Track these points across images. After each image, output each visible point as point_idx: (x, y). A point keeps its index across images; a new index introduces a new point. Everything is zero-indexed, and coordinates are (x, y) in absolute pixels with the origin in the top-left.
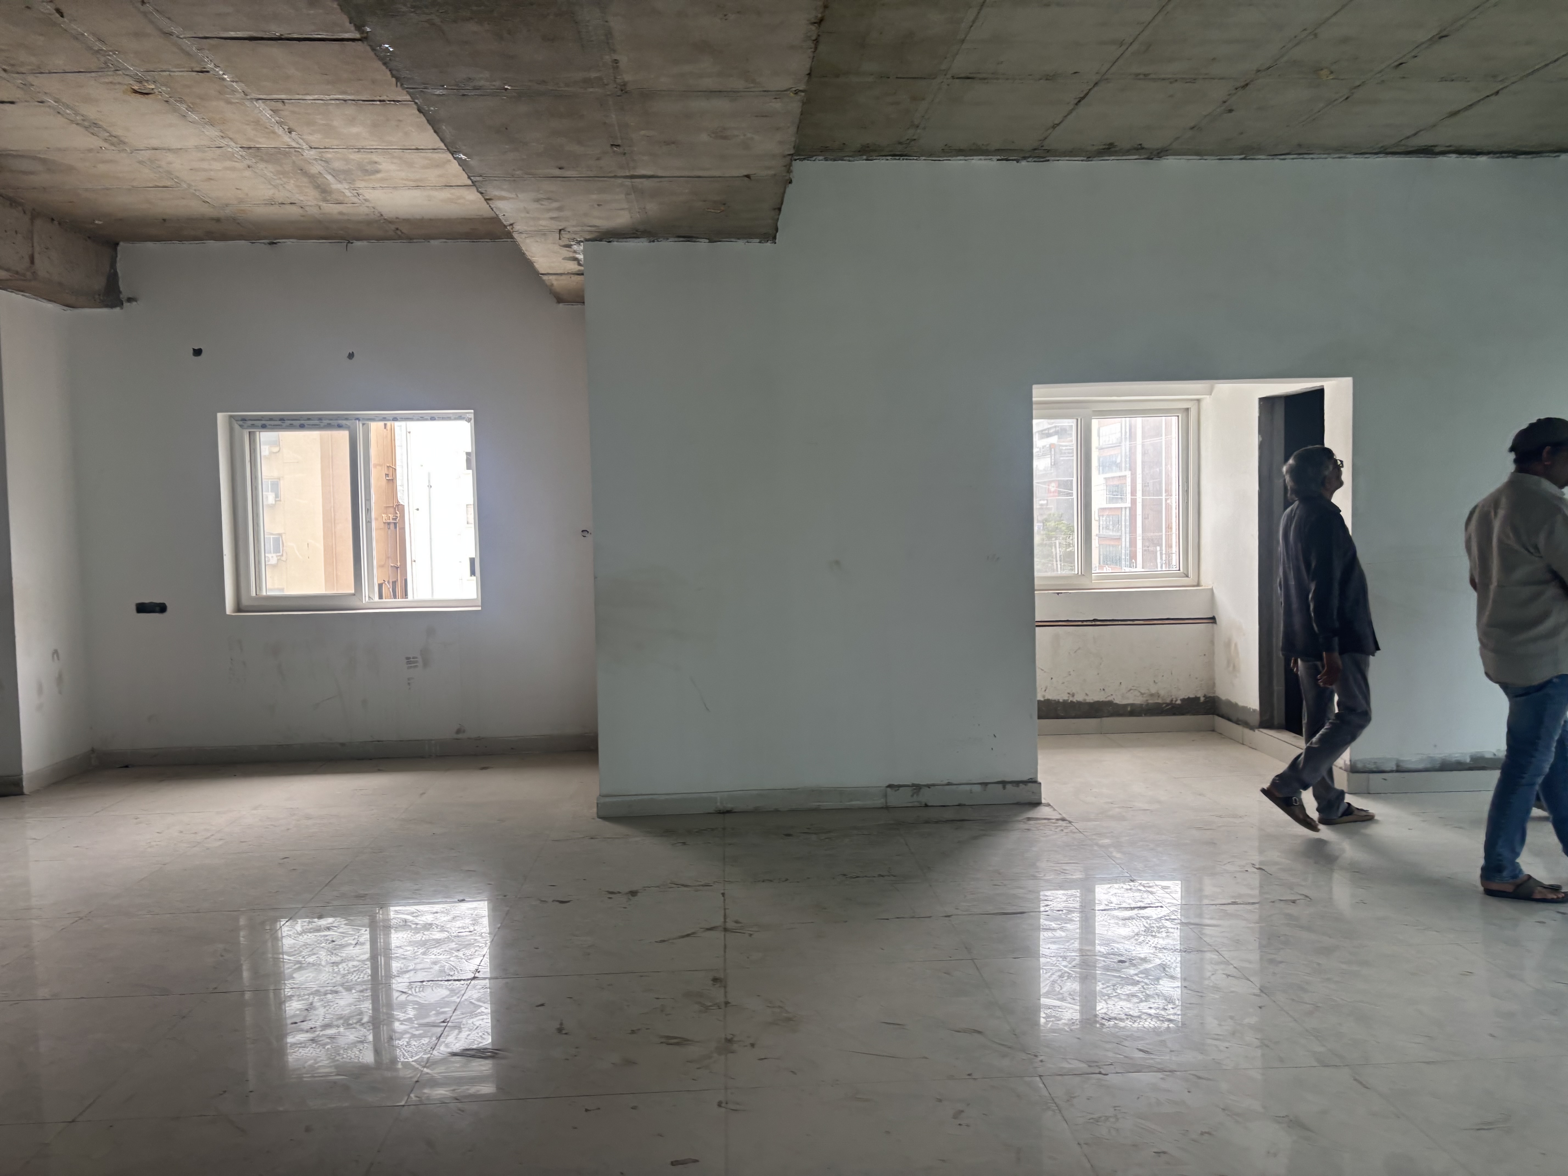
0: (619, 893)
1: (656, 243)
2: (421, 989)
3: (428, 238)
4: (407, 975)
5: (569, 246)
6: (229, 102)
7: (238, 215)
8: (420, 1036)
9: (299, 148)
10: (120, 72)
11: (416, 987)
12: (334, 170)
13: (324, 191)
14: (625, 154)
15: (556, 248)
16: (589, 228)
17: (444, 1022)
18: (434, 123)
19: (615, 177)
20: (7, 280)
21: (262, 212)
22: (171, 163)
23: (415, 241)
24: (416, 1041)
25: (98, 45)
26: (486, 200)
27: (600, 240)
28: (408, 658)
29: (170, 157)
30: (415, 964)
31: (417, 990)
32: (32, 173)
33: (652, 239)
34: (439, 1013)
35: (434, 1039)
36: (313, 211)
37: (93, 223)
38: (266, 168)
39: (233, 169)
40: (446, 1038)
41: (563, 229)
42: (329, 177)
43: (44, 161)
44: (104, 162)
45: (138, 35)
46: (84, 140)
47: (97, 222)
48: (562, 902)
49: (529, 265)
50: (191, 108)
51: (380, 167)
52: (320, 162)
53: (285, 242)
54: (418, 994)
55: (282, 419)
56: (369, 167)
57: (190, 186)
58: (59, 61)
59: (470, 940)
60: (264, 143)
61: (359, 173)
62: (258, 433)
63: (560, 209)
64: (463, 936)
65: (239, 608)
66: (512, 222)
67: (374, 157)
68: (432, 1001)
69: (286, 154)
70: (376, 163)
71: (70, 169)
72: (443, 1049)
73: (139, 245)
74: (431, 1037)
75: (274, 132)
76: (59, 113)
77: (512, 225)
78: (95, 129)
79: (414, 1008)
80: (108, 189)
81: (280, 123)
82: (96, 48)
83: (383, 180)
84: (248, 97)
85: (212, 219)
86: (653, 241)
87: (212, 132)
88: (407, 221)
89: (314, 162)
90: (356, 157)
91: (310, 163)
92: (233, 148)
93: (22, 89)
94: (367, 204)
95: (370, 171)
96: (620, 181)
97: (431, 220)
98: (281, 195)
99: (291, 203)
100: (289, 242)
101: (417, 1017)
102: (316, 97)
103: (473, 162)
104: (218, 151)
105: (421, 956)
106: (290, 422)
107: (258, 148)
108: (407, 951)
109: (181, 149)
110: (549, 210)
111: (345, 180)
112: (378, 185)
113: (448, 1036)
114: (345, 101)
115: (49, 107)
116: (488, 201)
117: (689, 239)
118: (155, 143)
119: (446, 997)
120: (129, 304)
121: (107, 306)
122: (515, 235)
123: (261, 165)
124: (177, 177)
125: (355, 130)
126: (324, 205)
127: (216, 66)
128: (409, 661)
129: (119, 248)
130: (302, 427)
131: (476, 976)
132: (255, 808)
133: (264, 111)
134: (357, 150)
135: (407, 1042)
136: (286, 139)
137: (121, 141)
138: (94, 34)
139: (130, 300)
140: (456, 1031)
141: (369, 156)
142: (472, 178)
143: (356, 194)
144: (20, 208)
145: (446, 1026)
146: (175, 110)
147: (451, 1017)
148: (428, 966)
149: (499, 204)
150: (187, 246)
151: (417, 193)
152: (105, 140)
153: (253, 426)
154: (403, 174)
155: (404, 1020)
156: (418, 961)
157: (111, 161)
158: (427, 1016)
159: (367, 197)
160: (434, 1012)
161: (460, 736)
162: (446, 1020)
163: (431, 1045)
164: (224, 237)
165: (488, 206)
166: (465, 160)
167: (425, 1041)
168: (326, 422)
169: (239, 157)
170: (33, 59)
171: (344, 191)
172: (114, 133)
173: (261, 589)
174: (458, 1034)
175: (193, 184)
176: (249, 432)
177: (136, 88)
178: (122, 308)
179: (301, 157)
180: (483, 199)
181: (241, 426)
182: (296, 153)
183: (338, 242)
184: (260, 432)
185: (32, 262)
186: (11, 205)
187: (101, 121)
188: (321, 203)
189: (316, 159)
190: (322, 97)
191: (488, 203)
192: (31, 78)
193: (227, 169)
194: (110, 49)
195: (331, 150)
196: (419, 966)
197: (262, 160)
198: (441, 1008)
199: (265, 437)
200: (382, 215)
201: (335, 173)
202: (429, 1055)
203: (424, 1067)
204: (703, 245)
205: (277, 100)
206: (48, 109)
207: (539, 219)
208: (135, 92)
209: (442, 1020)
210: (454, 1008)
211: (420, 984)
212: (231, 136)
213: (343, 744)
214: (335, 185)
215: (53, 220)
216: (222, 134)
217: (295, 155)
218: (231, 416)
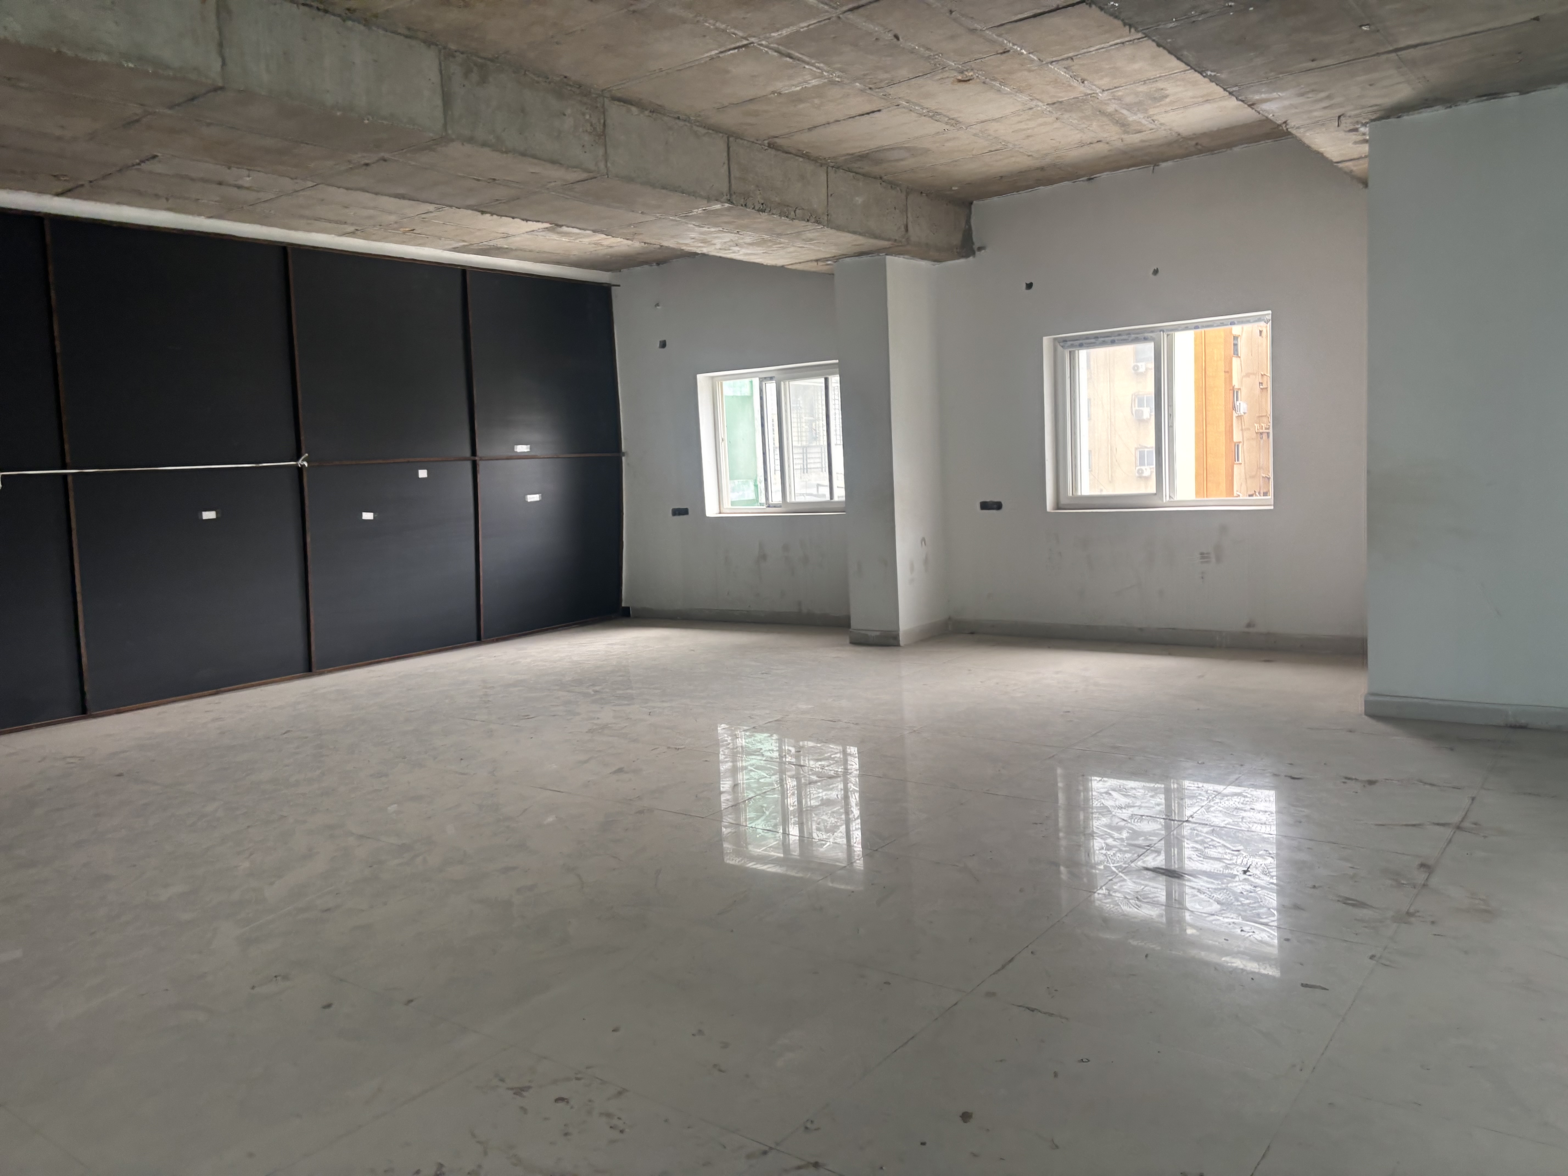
0: (1356, 779)
1: (1454, 108)
2: (1139, 821)
3: (1230, 146)
4: (1132, 809)
5: (1356, 130)
6: (1030, 71)
7: (1058, 161)
8: (1126, 852)
9: (1094, 93)
10: (947, 69)
11: (1136, 818)
12: (1127, 105)
13: (1124, 125)
14: (1378, 31)
15: (1341, 134)
16: (1370, 109)
17: (1148, 846)
18: (1174, 52)
19: (1378, 54)
20: (890, 248)
21: (1074, 155)
22: (997, 130)
23: (1215, 152)
24: (1121, 854)
25: (928, 53)
26: (1250, 106)
27: (1388, 117)
28: (1202, 554)
29: (995, 126)
30: (1142, 802)
31: (1136, 820)
32: (902, 160)
33: (1449, 105)
34: (1146, 839)
35: (1136, 855)
36: (1119, 144)
37: (951, 189)
38: (1070, 117)
39: (1045, 124)
40: (1145, 857)
41: (1343, 115)
42: (1125, 112)
43: (908, 149)
44: (948, 140)
45: (953, 37)
46: (932, 127)
47: (953, 188)
48: (1293, 778)
49: (1319, 157)
50: (1002, 82)
51: (1166, 92)
52: (1113, 101)
53: (1100, 177)
54: (1136, 824)
55: (1096, 337)
56: (1157, 95)
57: (1015, 145)
58: (904, 73)
59: (1195, 794)
60: (1064, 96)
61: (1150, 102)
62: (1077, 352)
63: (1329, 97)
64: (1191, 790)
65: (1058, 506)
66: (1284, 120)
67: (1160, 85)
68: (1145, 830)
69: (1084, 101)
70: (1162, 89)
71: (926, 151)
72: (1140, 864)
73: (988, 201)
74: (1134, 854)
75: (1070, 86)
76: (911, 110)
77: (1285, 122)
78: (938, 116)
79: (1128, 832)
80: (956, 161)
81: (1074, 77)
82: (927, 55)
83: (1172, 103)
84: (1044, 62)
85: (1037, 169)
86: (1451, 107)
87: (1024, 98)
88: (1204, 135)
89: (1109, 102)
90: (1142, 88)
91: (1105, 104)
92: (1042, 106)
93: (884, 99)
94: (1163, 128)
95: (1158, 98)
96: (1384, 57)
97: (1227, 129)
98: (1088, 137)
99: (1098, 142)
100: (1104, 175)
101: (1127, 839)
102: (1098, 47)
103: (1223, 76)
104: (1031, 112)
105: (1149, 798)
106: (1103, 339)
107: (1061, 102)
108: (1139, 792)
109: (1002, 117)
110: (1321, 100)
111: (1139, 110)
112: (1169, 109)
113: (1147, 856)
114: (1123, 43)
115: (904, 107)
116: (1253, 107)
117: (1494, 96)
118: (982, 117)
119: (1158, 830)
120: (979, 253)
121: (963, 257)
122: (1294, 131)
123: (1066, 116)
124: (1004, 141)
125: (1137, 66)
126: (1125, 136)
127: (1014, 44)
128: (1203, 555)
129: (973, 207)
130: (1113, 343)
131: (1189, 820)
132: (1057, 673)
133: (1059, 71)
134: (1143, 83)
135: (1114, 853)
136: (1081, 89)
137: (957, 121)
138: (923, 46)
139: (980, 249)
140: (1156, 854)
141: (1154, 85)
142: (1228, 89)
143: (1151, 121)
144: (898, 189)
145: (1148, 850)
146: (992, 87)
147: (1155, 844)
148: (1152, 805)
149: (1265, 106)
150: (1024, 194)
151: (1208, 107)
152: (947, 123)
153: (1072, 346)
154: (1190, 94)
155: (1118, 839)
156: (1145, 801)
157: (954, 138)
158: (1137, 839)
159: (1162, 121)
160: (1143, 838)
161: (1251, 630)
162: (1151, 845)
163: (1131, 859)
164: (1050, 182)
165: (1254, 111)
166: (1215, 75)
167: (1128, 855)
168: (1133, 336)
169: (1048, 113)
170: (886, 76)
171: (1140, 120)
172: (952, 117)
173: (1076, 489)
174: (1156, 856)
175: (1017, 143)
176: (1070, 352)
177: (960, 78)
178: (974, 257)
179: (1097, 101)
180: (1246, 106)
181: (1062, 347)
182: (1092, 99)
183: (1143, 168)
184: (1078, 350)
185: (907, 230)
186: (892, 187)
187: (941, 109)
188: (1123, 136)
189: (1110, 99)
190: (1103, 46)
191: (1253, 109)
192: (889, 90)
193: (1041, 125)
194: (936, 53)
195: (1121, 88)
196: (1143, 805)
197: (1066, 111)
198: (1150, 836)
199: (1083, 355)
200: (1179, 135)
201: (1129, 107)
202: (1127, 865)
203: (1120, 872)
204: (1512, 100)
205: (1067, 59)
206: (904, 110)
207: (1311, 111)
208: (960, 81)
209: (1147, 844)
210: (1160, 838)
211: (1140, 817)
212: (1038, 98)
213: (1141, 629)
214: (1131, 118)
215: (921, 193)
216: (1031, 98)
217: (1091, 101)
218: (1055, 339)
